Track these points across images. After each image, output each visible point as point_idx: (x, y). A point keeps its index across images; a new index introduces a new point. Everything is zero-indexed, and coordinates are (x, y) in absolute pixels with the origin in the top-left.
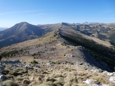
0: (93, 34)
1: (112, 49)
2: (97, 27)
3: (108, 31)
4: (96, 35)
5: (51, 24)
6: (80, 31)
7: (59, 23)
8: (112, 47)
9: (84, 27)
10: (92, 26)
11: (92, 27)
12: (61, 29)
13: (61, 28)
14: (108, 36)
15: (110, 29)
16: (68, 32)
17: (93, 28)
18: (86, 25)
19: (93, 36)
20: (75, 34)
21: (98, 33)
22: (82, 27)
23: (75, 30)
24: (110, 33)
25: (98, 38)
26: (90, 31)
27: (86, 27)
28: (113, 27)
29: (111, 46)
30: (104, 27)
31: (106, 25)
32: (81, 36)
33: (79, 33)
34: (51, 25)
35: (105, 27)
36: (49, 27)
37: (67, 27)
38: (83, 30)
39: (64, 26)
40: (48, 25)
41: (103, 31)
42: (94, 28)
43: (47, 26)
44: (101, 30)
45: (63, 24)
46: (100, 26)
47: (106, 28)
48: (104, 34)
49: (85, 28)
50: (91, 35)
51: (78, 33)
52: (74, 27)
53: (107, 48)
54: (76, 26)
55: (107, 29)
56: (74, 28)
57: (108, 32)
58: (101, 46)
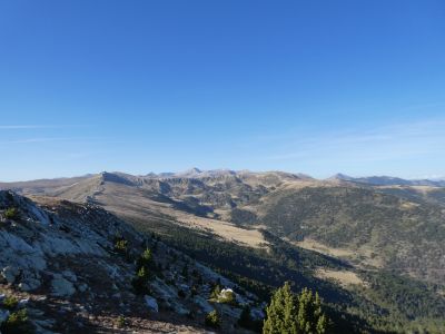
0: (216, 211)
1: (264, 251)
2: (228, 185)
3: (260, 196)
4: (224, 212)
5: (56, 181)
6: (171, 201)
7: (90, 175)
8: (265, 244)
9: (185, 187)
10: (212, 181)
11: (212, 184)
12: (97, 197)
13: (97, 194)
14: (261, 214)
15: (266, 191)
16: (124, 207)
17: (214, 189)
18: (194, 181)
19: (217, 217)
20: (150, 213)
21: (233, 205)
22: (178, 185)
23: (153, 199)
24: (265, 203)
25: (232, 221)
26: (207, 199)
27: (193, 188)
28: (274, 186)
29: (260, 244)
30: (248, 186)
31: (253, 177)
32: (174, 219)
33: (167, 210)
34: (55, 183)
35: (252, 183)
36: (47, 191)
37: (123, 188)
38: (184, 196)
39: (110, 187)
40: (39, 184)
41: (247, 196)
42: (219, 188)
43: (36, 188)
44: (241, 194)
45: (108, 177)
46: (238, 181)
47: (254, 187)
48: (248, 208)
49: (191, 190)
50: (210, 215)
51: (163, 211)
52: (149, 188)
53: (251, 249)
54: (158, 184)
55: (258, 191)
56: (149, 192)
57: (262, 199)
58: (233, 245)
